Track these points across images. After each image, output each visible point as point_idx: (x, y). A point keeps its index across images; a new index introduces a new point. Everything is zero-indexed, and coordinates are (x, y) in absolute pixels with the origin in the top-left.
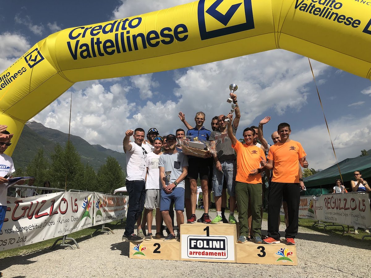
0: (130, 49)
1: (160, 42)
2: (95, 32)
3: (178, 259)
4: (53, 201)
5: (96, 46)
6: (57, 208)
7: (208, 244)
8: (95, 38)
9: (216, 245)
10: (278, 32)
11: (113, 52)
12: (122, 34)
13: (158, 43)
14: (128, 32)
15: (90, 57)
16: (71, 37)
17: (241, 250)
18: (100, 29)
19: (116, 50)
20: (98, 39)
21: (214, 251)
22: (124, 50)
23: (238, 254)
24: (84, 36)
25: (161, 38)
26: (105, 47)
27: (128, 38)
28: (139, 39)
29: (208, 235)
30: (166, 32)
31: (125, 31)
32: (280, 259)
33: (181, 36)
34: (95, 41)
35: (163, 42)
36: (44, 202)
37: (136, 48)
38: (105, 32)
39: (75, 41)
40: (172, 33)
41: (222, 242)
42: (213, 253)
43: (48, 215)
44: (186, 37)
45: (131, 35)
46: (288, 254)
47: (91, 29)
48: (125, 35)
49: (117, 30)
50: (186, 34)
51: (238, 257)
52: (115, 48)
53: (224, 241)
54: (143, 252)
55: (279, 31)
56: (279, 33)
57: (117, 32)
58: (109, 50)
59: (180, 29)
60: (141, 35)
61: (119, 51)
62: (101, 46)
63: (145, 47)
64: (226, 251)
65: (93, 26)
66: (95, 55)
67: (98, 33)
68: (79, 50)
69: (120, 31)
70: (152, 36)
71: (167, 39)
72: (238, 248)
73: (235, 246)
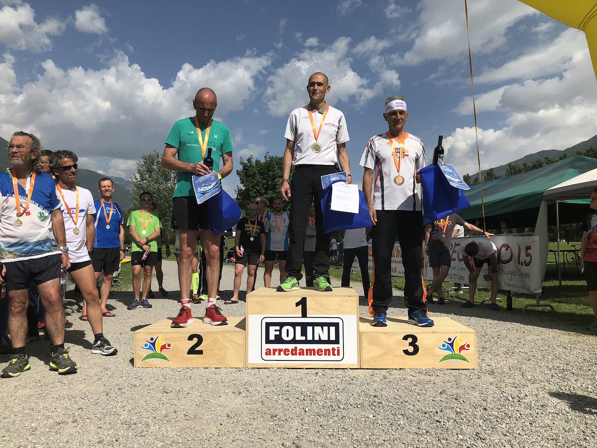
3: (241, 365)
17: (370, 343)
23: (364, 351)
29: (304, 314)
32: (446, 358)
41: (333, 329)
42: (314, 350)
46: (462, 348)
51: (364, 356)
53: (336, 325)
54: (164, 353)
64: (340, 345)
72: (365, 340)
73: (360, 334)
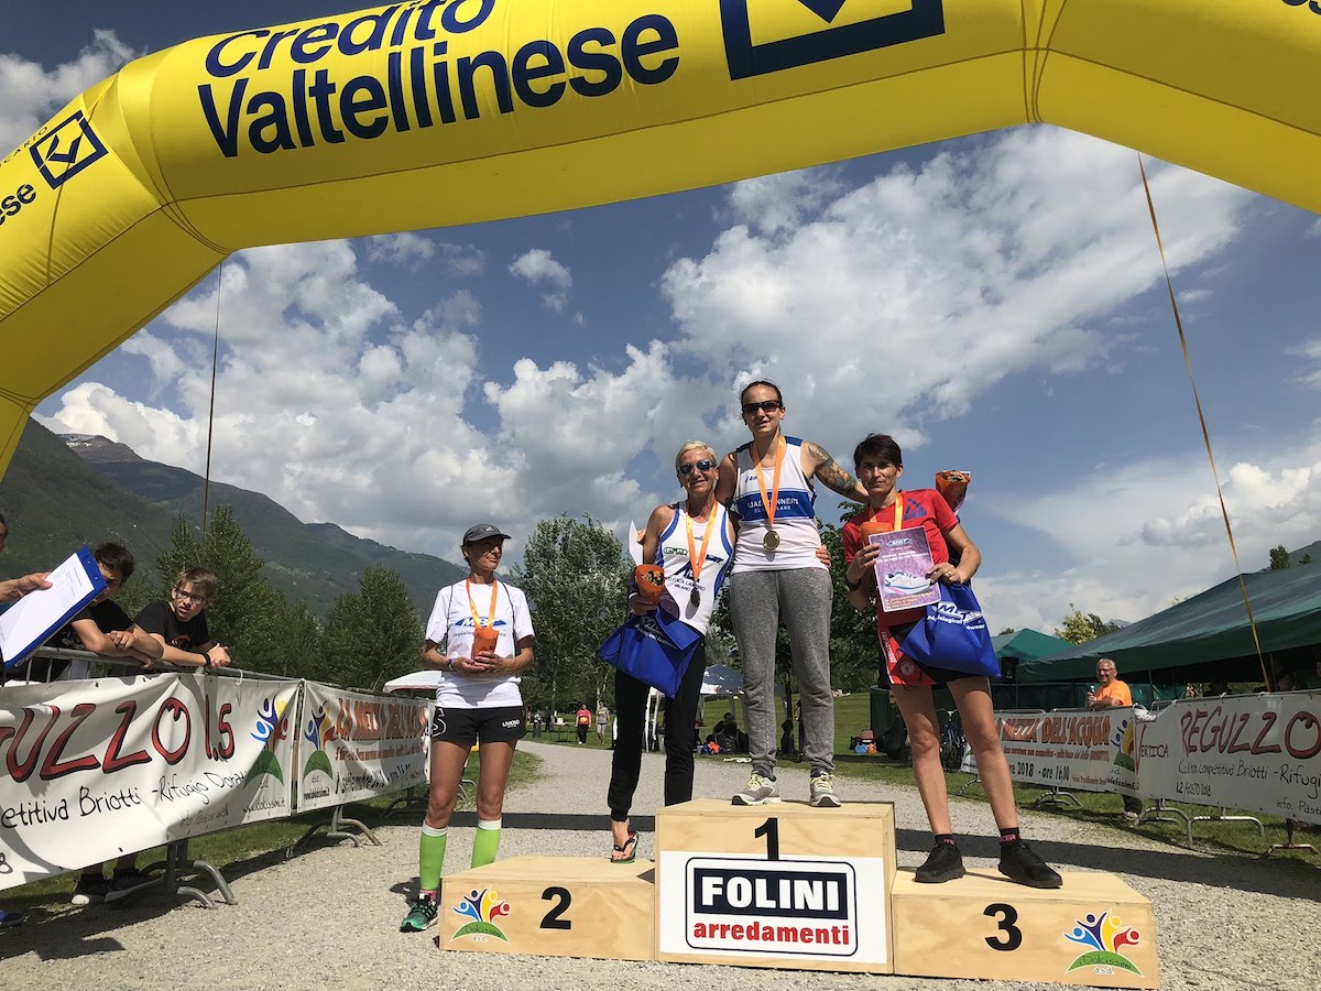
2: (309, 48)
3: (644, 955)
4: (128, 710)
7: (773, 893)
8: (311, 69)
9: (809, 895)
10: (1037, 49)
11: (381, 124)
12: (417, 54)
13: (557, 91)
14: (441, 48)
15: (289, 145)
16: (213, 65)
17: (913, 919)
18: (331, 35)
19: (391, 120)
20: (322, 75)
21: (799, 923)
22: (424, 120)
23: (901, 936)
24: (265, 63)
25: (571, 71)
26: (348, 107)
27: (441, 69)
28: (483, 77)
29: (773, 855)
30: (591, 47)
31: (428, 45)
32: (1084, 960)
33: (650, 62)
34: (310, 81)
36: (83, 710)
38: (348, 48)
39: (230, 81)
40: (614, 50)
41: (833, 886)
42: (794, 930)
43: (98, 765)
44: (670, 66)
45: (451, 59)
46: (1120, 939)
47: (293, 38)
49: (397, 38)
50: (669, 54)
52: (387, 111)
53: (841, 879)
57: (396, 49)
58: (365, 118)
59: (649, 36)
60: (492, 59)
61: (402, 124)
62: (334, 101)
63: (505, 105)
64: (850, 922)
65: (304, 26)
66: (307, 139)
67: (323, 51)
68: (246, 120)
69: (410, 41)
70: (537, 61)
71: (596, 76)
72: (901, 910)
73: (891, 900)
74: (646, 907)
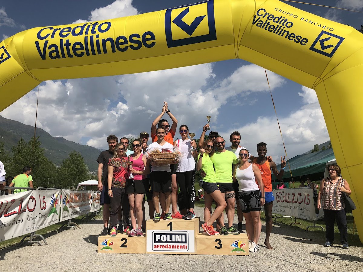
0: (99, 52)
1: (129, 47)
2: (64, 34)
3: (143, 253)
4: (22, 200)
5: (65, 48)
6: (25, 207)
7: (171, 238)
8: (65, 39)
9: (178, 238)
10: (237, 44)
11: (82, 54)
12: (92, 37)
13: (126, 48)
14: (97, 36)
15: (59, 57)
16: (39, 36)
17: (200, 243)
18: (70, 31)
19: (85, 53)
20: (67, 41)
21: (176, 245)
22: (94, 53)
23: (198, 247)
24: (53, 37)
25: (130, 44)
26: (74, 49)
27: (98, 41)
28: (108, 44)
29: (171, 230)
30: (135, 38)
31: (94, 35)
32: (235, 250)
33: (149, 42)
34: (64, 42)
35: (132, 47)
36: (13, 201)
37: (105, 51)
38: (74, 34)
39: (44, 41)
40: (140, 39)
41: (184, 236)
42: (175, 246)
43: (17, 213)
44: (153, 44)
45: (100, 39)
46: (242, 245)
47: (60, 31)
48: (95, 39)
49: (86, 33)
50: (153, 41)
51: (198, 249)
52: (84, 51)
53: (185, 235)
54: (111, 246)
55: (239, 43)
56: (239, 45)
57: (86, 35)
58: (79, 52)
59: (148, 36)
60: (110, 39)
61: (88, 54)
62: (71, 47)
63: (114, 51)
64: (187, 244)
65: (63, 27)
66: (64, 56)
67: (68, 35)
68: (48, 51)
69: (90, 34)
70: (121, 41)
71: (136, 45)
72: (198, 241)
73: (196, 239)
74: (144, 242)
